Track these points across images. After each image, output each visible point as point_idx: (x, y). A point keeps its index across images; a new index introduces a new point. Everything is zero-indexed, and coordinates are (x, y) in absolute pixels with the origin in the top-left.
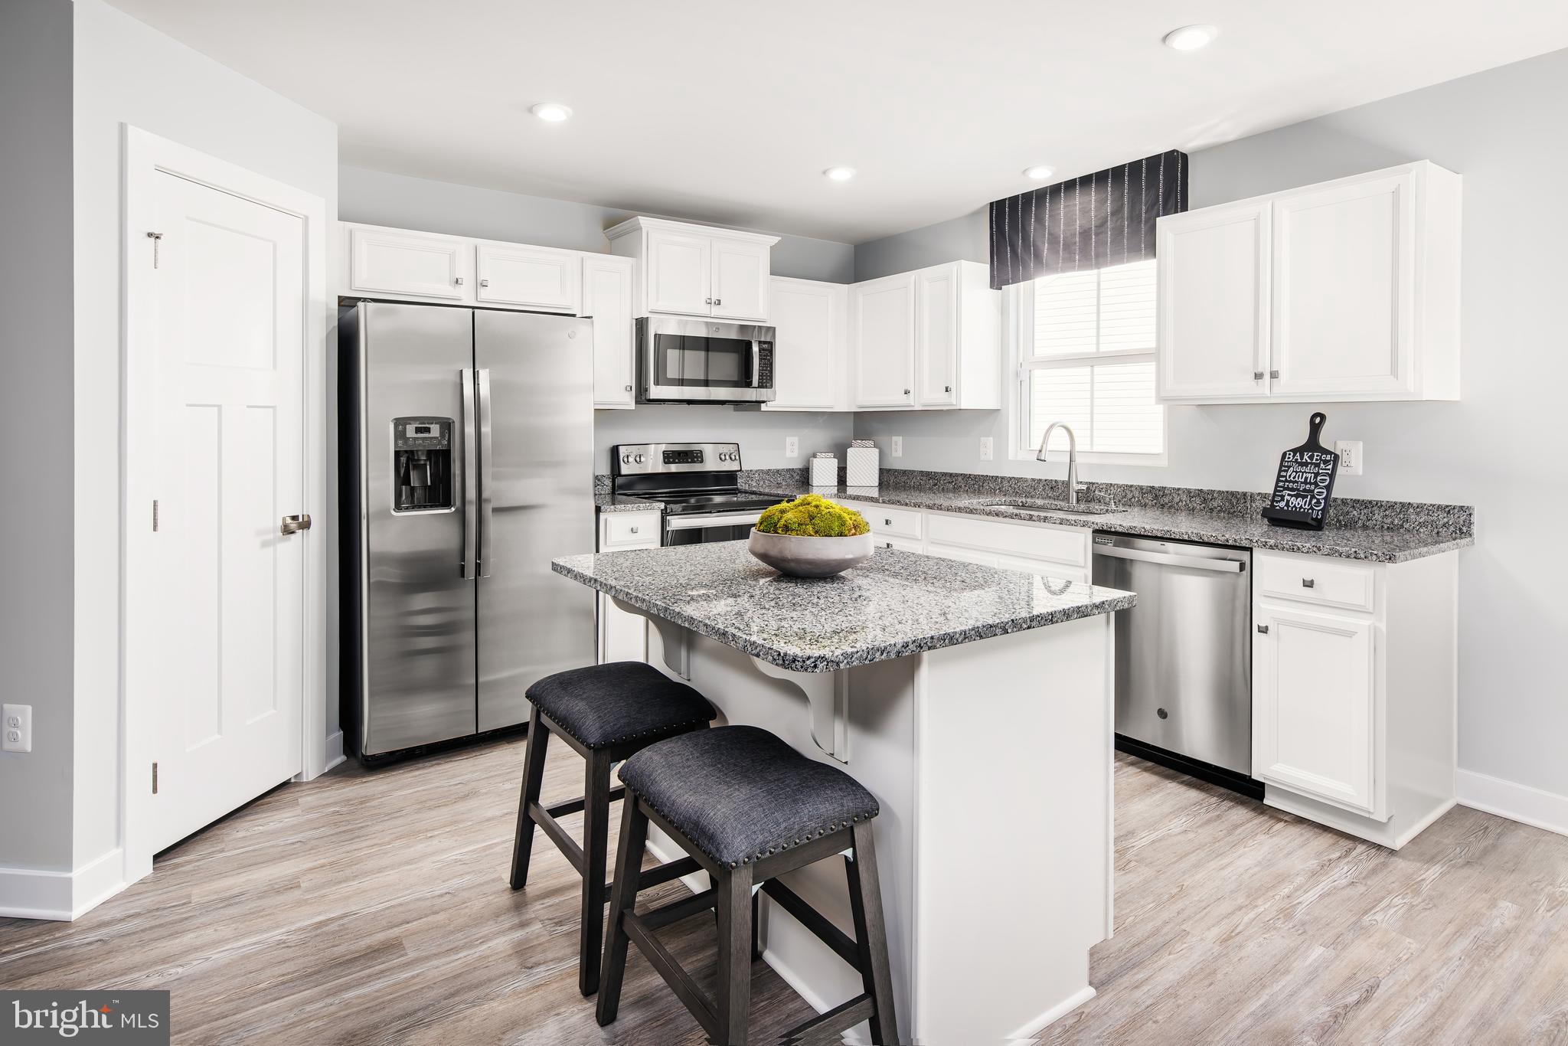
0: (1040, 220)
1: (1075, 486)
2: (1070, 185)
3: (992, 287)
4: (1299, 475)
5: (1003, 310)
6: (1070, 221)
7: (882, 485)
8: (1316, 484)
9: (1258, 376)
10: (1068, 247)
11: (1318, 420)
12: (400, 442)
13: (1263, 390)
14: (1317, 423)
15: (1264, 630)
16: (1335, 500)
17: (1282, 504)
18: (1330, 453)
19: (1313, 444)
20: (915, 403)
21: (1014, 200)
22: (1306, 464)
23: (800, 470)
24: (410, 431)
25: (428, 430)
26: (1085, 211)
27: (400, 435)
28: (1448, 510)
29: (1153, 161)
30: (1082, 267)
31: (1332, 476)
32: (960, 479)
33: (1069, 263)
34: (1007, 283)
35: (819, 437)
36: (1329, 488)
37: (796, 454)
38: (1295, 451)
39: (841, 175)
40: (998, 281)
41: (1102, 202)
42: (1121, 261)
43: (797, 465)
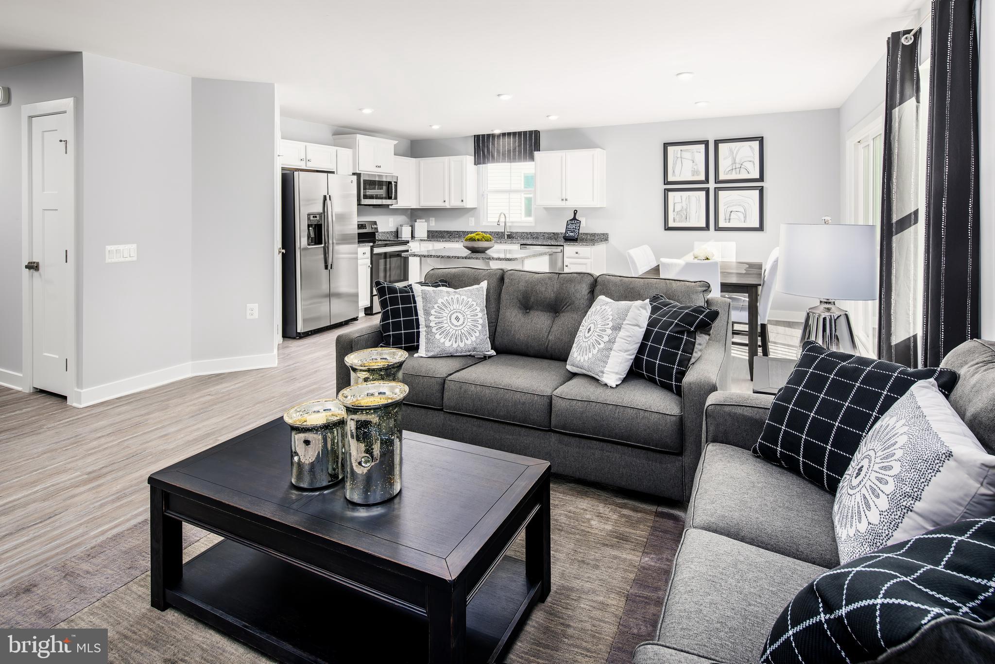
0: (493, 144)
1: (506, 233)
2: (504, 134)
3: (475, 164)
4: (571, 227)
5: (478, 173)
6: (504, 146)
7: (428, 237)
8: (576, 229)
9: (562, 200)
10: (504, 155)
11: (576, 212)
12: (309, 221)
13: (563, 204)
14: (575, 213)
15: (567, 266)
16: (581, 234)
17: (568, 235)
18: (579, 220)
19: (574, 219)
20: (447, 205)
21: (483, 136)
22: (573, 224)
23: (395, 232)
24: (312, 218)
25: (316, 217)
26: (509, 144)
27: (309, 219)
28: (603, 234)
29: (531, 132)
30: (508, 162)
31: (579, 227)
32: (461, 233)
33: (504, 161)
34: (480, 164)
35: (401, 219)
36: (579, 230)
37: (392, 225)
38: (570, 220)
39: (436, 127)
40: (477, 163)
41: (514, 142)
42: (521, 162)
43: (394, 230)
